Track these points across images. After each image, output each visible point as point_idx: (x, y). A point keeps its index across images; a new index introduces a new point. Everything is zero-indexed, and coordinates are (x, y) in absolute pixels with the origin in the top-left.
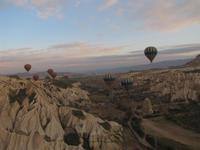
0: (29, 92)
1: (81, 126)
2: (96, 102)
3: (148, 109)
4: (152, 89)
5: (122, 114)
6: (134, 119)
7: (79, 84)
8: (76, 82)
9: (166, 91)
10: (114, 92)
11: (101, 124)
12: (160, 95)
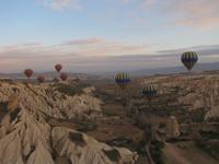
0: (12, 107)
1: (79, 155)
2: (109, 115)
3: (173, 130)
4: (180, 100)
5: (140, 134)
6: (155, 142)
7: (93, 88)
8: (89, 85)
9: (198, 104)
10: (133, 101)
11: (106, 153)
12: (190, 109)
